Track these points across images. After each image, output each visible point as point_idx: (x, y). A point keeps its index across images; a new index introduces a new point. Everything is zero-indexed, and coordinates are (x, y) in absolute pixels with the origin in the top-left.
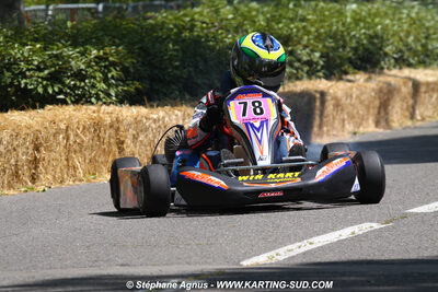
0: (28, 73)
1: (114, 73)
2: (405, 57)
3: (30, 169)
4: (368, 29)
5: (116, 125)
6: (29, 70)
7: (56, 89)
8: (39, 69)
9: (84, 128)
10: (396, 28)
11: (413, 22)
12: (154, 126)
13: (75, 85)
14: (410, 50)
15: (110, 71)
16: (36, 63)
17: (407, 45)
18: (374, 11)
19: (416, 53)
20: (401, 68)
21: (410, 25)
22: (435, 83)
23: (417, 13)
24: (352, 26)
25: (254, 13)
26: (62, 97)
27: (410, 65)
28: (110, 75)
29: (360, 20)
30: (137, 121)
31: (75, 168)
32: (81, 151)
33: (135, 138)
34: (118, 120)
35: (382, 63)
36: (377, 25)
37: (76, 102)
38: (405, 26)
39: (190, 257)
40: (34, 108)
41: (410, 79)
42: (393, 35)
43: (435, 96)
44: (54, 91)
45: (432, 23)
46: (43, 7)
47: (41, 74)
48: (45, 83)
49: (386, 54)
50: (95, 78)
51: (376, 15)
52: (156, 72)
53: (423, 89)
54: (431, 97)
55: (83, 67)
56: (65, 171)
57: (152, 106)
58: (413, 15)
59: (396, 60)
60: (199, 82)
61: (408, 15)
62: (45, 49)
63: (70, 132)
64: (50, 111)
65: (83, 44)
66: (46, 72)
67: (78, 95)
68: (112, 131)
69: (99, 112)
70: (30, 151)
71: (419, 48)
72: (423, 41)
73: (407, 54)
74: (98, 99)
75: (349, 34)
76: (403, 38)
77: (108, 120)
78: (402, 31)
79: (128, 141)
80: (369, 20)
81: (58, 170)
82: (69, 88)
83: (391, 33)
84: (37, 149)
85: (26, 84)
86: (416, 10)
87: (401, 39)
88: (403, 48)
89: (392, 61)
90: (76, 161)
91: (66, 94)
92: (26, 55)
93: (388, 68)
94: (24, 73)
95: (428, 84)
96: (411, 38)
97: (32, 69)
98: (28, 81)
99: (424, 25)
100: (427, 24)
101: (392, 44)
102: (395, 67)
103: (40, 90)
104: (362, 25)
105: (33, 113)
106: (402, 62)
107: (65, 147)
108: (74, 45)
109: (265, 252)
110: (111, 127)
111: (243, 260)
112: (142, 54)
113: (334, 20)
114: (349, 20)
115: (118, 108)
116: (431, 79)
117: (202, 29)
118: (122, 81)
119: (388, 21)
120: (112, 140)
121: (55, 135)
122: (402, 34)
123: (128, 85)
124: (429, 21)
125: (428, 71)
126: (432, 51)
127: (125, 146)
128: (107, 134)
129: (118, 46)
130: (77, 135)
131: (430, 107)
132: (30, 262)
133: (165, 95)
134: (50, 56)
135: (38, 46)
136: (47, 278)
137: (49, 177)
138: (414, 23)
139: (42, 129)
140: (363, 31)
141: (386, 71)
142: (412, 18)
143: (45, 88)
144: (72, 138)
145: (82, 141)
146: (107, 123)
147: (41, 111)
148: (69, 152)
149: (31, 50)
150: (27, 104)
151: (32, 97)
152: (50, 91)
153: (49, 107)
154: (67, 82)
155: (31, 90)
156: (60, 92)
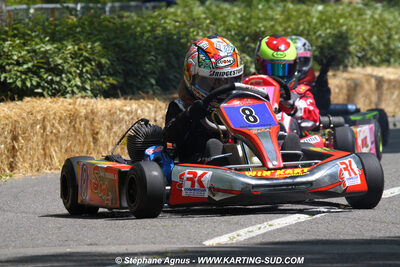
0: (7, 67)
1: (88, 68)
2: (368, 56)
3: (8, 157)
4: (334, 29)
5: (91, 117)
6: (9, 64)
7: (34, 83)
8: (18, 64)
9: (61, 118)
10: (359, 28)
11: (376, 23)
12: (127, 118)
13: (52, 80)
14: (373, 49)
15: (84, 66)
16: (15, 58)
17: (370, 44)
18: (339, 12)
19: (378, 52)
20: (364, 66)
21: (373, 26)
22: (396, 81)
23: (380, 15)
24: (318, 25)
25: (225, 13)
26: (40, 90)
27: (373, 64)
28: (84, 70)
29: (325, 21)
30: (111, 113)
31: (51, 157)
32: (57, 141)
33: (109, 129)
34: (92, 112)
35: (346, 61)
36: (342, 25)
37: (53, 95)
38: (369, 27)
39: (155, 237)
40: (13, 99)
41: (372, 76)
42: (357, 35)
43: (396, 93)
44: (32, 84)
45: (395, 24)
46: (24, 6)
47: (20, 68)
48: (23, 77)
49: (350, 53)
50: (70, 73)
51: (341, 16)
52: (130, 67)
53: (385, 86)
54: (392, 94)
55: (60, 61)
56: (42, 160)
57: (125, 99)
58: (377, 16)
59: (359, 58)
60: (171, 77)
61: (372, 17)
62: (25, 44)
63: (46, 123)
64: (28, 103)
65: (60, 40)
66: (25, 66)
67: (55, 89)
68: (87, 122)
69: (74, 103)
70: (9, 141)
71: (382, 47)
72: (386, 41)
73: (370, 53)
74: (73, 93)
75: (315, 33)
76: (367, 38)
77: (83, 112)
78: (366, 31)
79: (103, 132)
80: (334, 20)
81: (35, 159)
82: (47, 82)
83: (355, 33)
84: (15, 138)
85: (6, 78)
86: (379, 11)
87: (364, 39)
88: (367, 47)
89: (356, 59)
90: (52, 150)
91: (43, 88)
92: (6, 50)
93: (352, 67)
94: (4, 67)
95: (390, 81)
96: (375, 38)
97: (11, 64)
98: (7, 75)
99: (386, 26)
100: (390, 25)
101: (356, 43)
102: (358, 65)
103: (19, 84)
104: (327, 25)
105: (12, 104)
106: (364, 60)
107: (42, 136)
109: (227, 233)
110: (86, 118)
111: (206, 240)
112: (117, 50)
113: (301, 20)
114: (315, 20)
115: (93, 100)
116: (392, 77)
117: (176, 27)
118: (98, 76)
119: (352, 23)
120: (87, 131)
121: (32, 126)
122: (366, 35)
123: (103, 80)
124: (392, 22)
125: (390, 70)
126: (394, 50)
127: (99, 136)
128: (82, 125)
129: (93, 43)
130: (53, 125)
131: (391, 103)
132: (4, 241)
133: (139, 89)
134: (29, 52)
135: (18, 42)
136: (18, 256)
137: (27, 165)
138: (378, 24)
139: (20, 119)
140: (328, 31)
141: (350, 69)
142: (375, 19)
143: (23, 81)
144: (48, 128)
145: (59, 132)
146: (82, 114)
147: (19, 103)
148: (46, 142)
149: (11, 45)
150: (6, 96)
151: (11, 90)
152: (29, 84)
153: (27, 99)
154: (45, 76)
155: (10, 83)
156: (38, 85)
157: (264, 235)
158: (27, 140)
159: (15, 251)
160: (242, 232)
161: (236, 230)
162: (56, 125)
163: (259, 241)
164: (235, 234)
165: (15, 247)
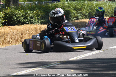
2: (108, 14)
3: (20, 39)
6: (20, 16)
7: (26, 21)
15: (39, 17)
16: (22, 15)
24: (95, 7)
26: (28, 23)
34: (41, 28)
37: (31, 24)
40: (21, 25)
47: (23, 17)
50: (35, 18)
59: (105, 15)
62: (24, 11)
64: (25, 26)
65: (33, 10)
69: (36, 26)
70: (20, 35)
72: (112, 11)
74: (36, 23)
75: (94, 9)
84: (22, 34)
85: (19, 19)
88: (107, 12)
91: (29, 22)
92: (19, 13)
103: (23, 21)
108: (31, 10)
109: (75, 57)
111: (70, 58)
115: (41, 25)
121: (26, 31)
130: (31, 31)
134: (25, 13)
139: (23, 30)
143: (24, 20)
144: (30, 32)
145: (33, 33)
146: (38, 28)
147: (23, 26)
148: (29, 35)
149: (21, 12)
150: (20, 24)
151: (21, 23)
152: (25, 21)
153: (25, 25)
154: (29, 19)
155: (21, 21)
156: (27, 21)
157: (84, 57)
158: (25, 35)
159: (24, 61)
160: (79, 57)
161: (77, 56)
162: (32, 31)
163: (83, 59)
164: (77, 57)
165: (23, 60)
